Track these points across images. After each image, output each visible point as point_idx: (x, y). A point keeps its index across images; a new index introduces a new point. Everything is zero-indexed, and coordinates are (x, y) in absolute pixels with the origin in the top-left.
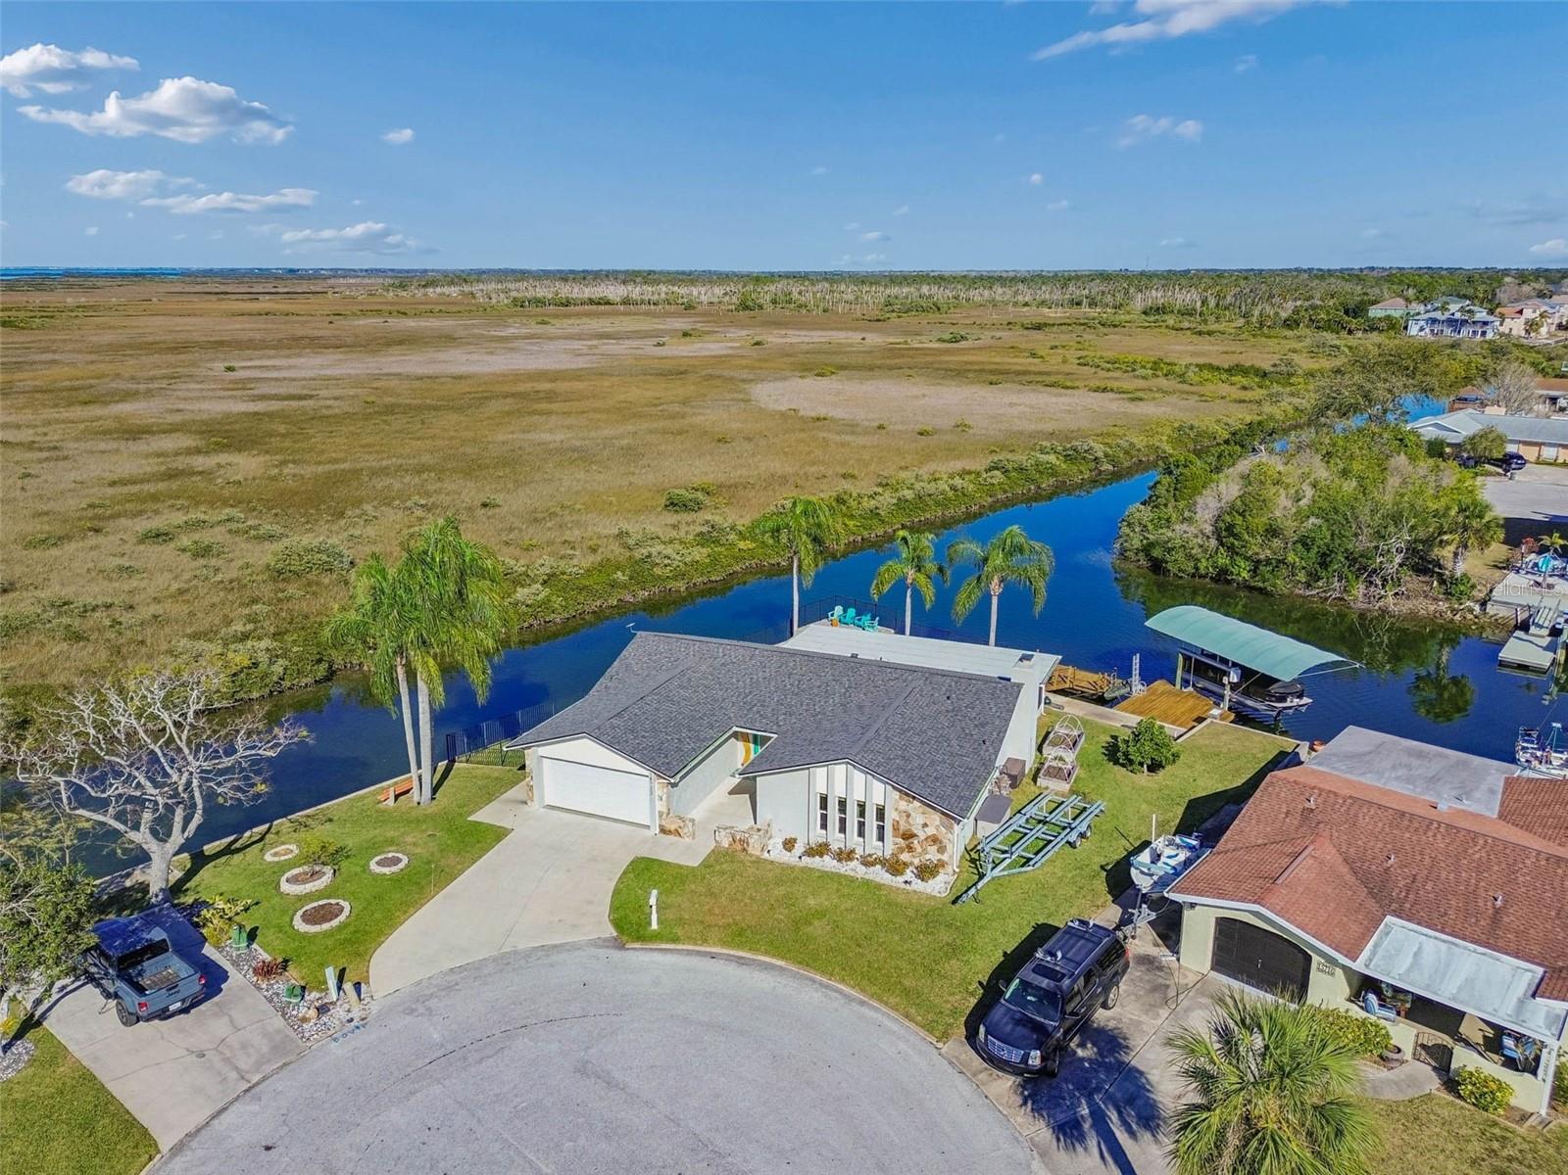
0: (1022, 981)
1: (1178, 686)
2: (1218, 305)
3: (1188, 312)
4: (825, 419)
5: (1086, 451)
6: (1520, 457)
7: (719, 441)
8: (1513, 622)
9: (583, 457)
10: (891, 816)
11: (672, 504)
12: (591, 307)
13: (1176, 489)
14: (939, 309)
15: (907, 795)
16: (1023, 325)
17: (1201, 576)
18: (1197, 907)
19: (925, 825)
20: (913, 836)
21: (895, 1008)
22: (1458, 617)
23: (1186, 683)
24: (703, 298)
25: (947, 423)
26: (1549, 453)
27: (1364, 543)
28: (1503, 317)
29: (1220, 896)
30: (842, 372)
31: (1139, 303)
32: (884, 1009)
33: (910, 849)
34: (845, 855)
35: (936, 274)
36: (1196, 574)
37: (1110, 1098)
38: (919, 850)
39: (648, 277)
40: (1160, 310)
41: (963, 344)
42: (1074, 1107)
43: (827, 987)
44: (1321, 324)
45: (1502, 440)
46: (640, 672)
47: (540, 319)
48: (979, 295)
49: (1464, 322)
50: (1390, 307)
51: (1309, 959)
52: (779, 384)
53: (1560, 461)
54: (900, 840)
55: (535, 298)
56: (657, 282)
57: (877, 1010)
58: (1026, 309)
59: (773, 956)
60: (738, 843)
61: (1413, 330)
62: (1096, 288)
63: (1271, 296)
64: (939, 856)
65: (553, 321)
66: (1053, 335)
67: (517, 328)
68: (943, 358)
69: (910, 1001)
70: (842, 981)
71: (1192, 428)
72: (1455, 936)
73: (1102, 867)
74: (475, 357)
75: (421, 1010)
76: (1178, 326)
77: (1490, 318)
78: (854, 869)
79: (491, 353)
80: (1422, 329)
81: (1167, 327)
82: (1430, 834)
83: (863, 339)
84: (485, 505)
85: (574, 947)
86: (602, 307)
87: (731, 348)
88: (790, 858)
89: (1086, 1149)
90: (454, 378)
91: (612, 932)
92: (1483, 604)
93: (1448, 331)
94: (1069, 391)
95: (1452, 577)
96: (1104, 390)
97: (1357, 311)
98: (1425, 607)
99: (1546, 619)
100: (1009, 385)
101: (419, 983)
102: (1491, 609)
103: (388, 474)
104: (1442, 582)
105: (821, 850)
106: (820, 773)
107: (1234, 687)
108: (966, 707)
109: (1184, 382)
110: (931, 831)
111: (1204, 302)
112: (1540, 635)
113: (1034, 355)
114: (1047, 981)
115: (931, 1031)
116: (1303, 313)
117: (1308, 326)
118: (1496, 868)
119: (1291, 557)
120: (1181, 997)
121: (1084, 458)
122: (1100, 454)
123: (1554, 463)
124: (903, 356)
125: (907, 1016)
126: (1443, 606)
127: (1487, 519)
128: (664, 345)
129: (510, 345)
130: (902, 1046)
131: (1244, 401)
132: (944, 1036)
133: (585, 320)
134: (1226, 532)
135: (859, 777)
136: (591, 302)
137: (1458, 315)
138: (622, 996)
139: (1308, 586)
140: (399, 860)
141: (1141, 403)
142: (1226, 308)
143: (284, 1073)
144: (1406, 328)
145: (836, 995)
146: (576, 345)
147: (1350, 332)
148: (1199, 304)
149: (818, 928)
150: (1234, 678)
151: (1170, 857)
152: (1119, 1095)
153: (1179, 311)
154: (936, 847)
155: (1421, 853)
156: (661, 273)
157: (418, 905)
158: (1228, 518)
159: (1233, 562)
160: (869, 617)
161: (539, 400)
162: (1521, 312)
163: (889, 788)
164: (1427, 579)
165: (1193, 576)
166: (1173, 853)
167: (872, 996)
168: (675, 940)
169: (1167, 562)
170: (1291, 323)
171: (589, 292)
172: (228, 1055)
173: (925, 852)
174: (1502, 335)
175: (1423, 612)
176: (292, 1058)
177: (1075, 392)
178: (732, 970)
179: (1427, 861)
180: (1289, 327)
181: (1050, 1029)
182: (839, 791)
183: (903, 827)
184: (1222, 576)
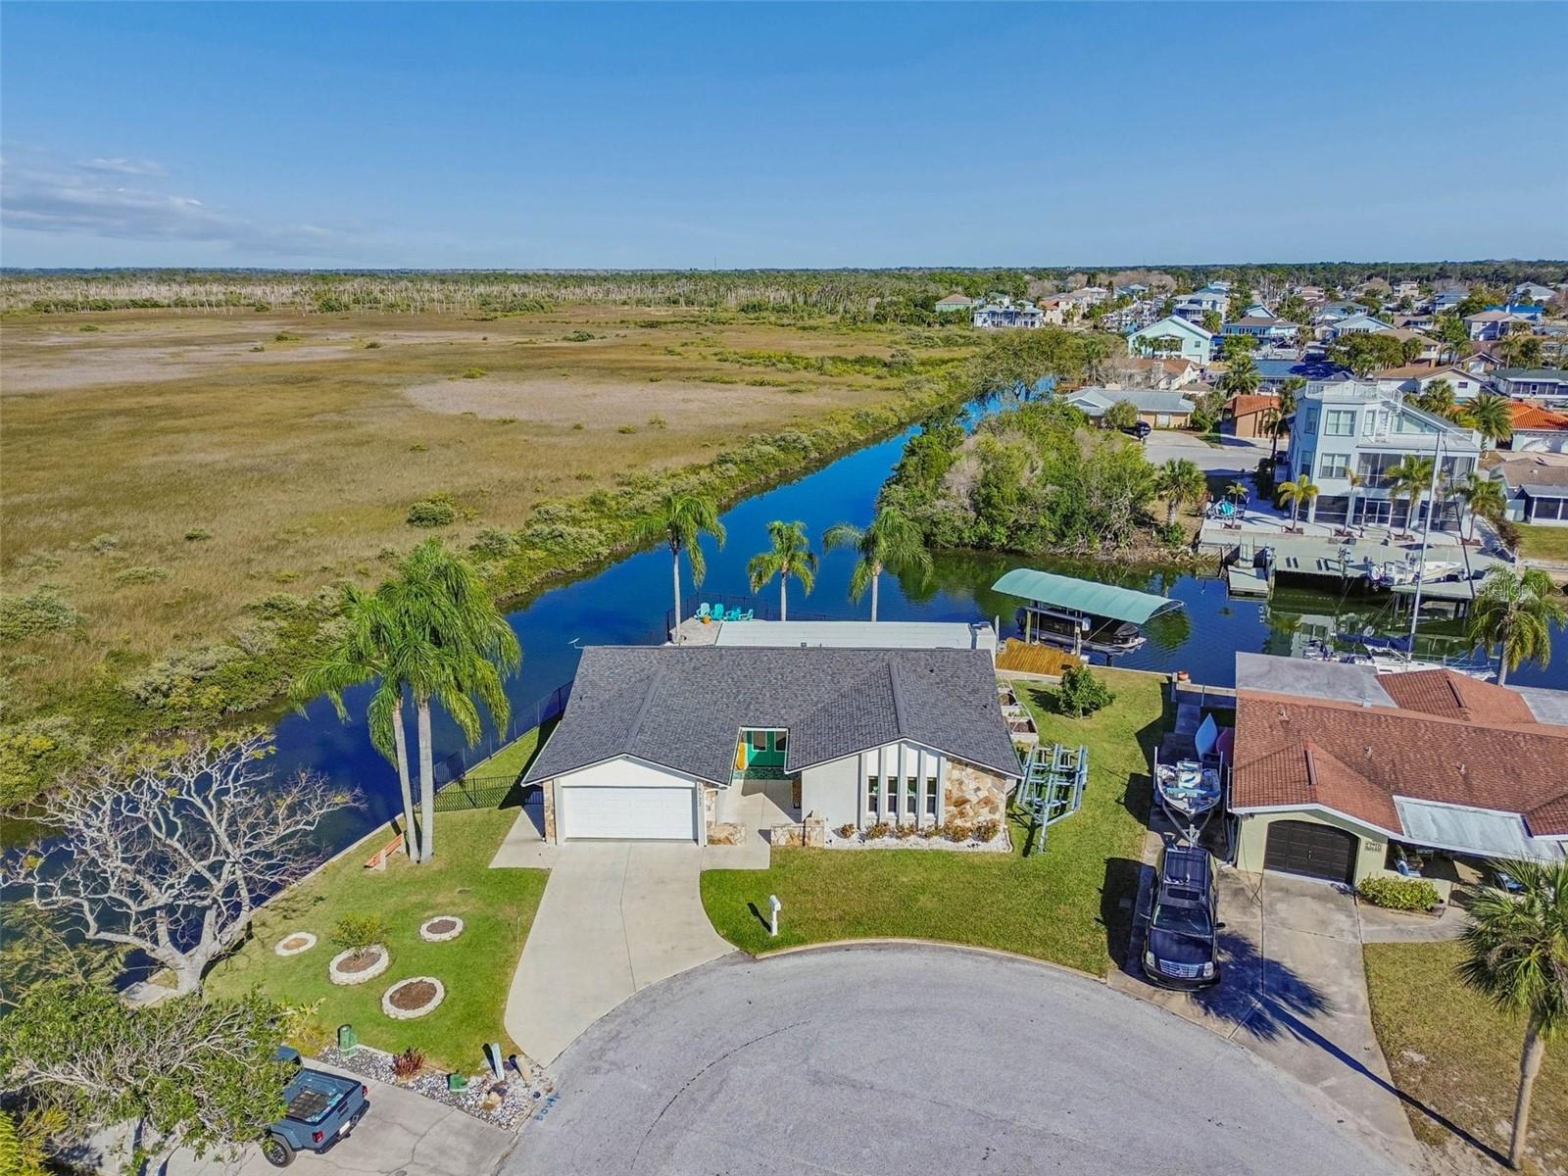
0: (1163, 906)
1: (1028, 641)
2: (805, 302)
3: (782, 310)
4: (511, 421)
5: (794, 441)
6: (1146, 425)
7: (413, 449)
8: (1219, 559)
9: (266, 476)
10: (943, 786)
11: (418, 518)
12: (132, 310)
13: (923, 469)
14: (543, 308)
15: (960, 762)
16: (636, 323)
17: (966, 545)
18: (1256, 816)
19: (978, 789)
20: (966, 801)
21: (1044, 957)
22: (1177, 560)
23: (1033, 638)
24: (272, 299)
25: (642, 421)
26: (1163, 420)
27: (1096, 503)
28: (1044, 308)
29: (1278, 802)
30: (490, 373)
31: (732, 301)
32: (1037, 961)
33: (962, 814)
34: (901, 833)
35: (513, 272)
36: (961, 544)
37: (1269, 990)
38: (971, 813)
39: (189, 276)
40: (756, 308)
41: (590, 343)
42: (1247, 1004)
43: (970, 953)
44: (905, 318)
45: (1132, 410)
46: (610, 687)
47: (84, 325)
48: (572, 294)
49: (1018, 314)
50: (952, 303)
51: (1357, 840)
52: (430, 388)
53: (1172, 426)
54: (952, 808)
55: (62, 301)
56: (202, 281)
57: (1027, 963)
58: (626, 307)
59: (903, 936)
60: (796, 839)
61: (978, 322)
62: (684, 287)
63: (849, 294)
64: (992, 816)
65: (101, 327)
66: (674, 334)
67: (59, 336)
68: (586, 357)
69: (1053, 950)
70: (981, 944)
71: (867, 415)
72: (1448, 802)
73: (1118, 801)
74: (32, 372)
75: (606, 1066)
76: (779, 322)
77: (1036, 310)
78: (912, 842)
79: (50, 366)
80: (985, 321)
81: (770, 323)
82: (1384, 726)
83: (485, 339)
84: (190, 538)
85: (705, 970)
86: (151, 311)
87: (345, 351)
88: (853, 843)
89: (1281, 1035)
90: (25, 396)
91: (731, 948)
92: (1195, 546)
93: (1005, 322)
94: (730, 386)
95: (1168, 525)
96: (762, 384)
97: (927, 304)
98: (1151, 554)
99: (1248, 553)
100: (669, 382)
101: (578, 1041)
102: (1201, 550)
103: (30, 513)
104: (1160, 531)
105: (878, 830)
106: (871, 757)
107: (1085, 635)
108: (952, 677)
109: (825, 374)
110: (982, 794)
111: (794, 300)
112: (1246, 565)
113: (671, 352)
114: (1187, 902)
115: (1088, 970)
116: (888, 309)
117: (893, 320)
118: (1445, 744)
119: (1043, 521)
120: (1259, 895)
121: (795, 448)
122: (808, 443)
123: (1167, 429)
124: (540, 356)
125: (1059, 962)
126: (1164, 552)
127: (1194, 474)
128: (262, 350)
129: (69, 356)
130: (1075, 989)
131: (888, 389)
132: (1102, 973)
133: (138, 325)
134: (983, 503)
135: (911, 755)
136: (135, 304)
137: (1012, 308)
138: (796, 1004)
139: (1054, 545)
140: (453, 925)
141: (799, 394)
142: (815, 305)
143: (510, 1166)
144: (973, 320)
145: (983, 958)
146: (153, 353)
147: (929, 325)
148: (789, 301)
149: (925, 901)
150: (1086, 627)
151: (1187, 781)
152: (1274, 986)
153: (773, 308)
154: (987, 809)
155: (1386, 742)
156: (205, 271)
157: (511, 961)
158: (983, 491)
159: (993, 529)
160: (739, 610)
161: (159, 417)
162: (1057, 304)
163: (943, 759)
164: (1147, 530)
165: (957, 546)
166: (1191, 777)
167: (1016, 952)
168: (801, 941)
169: (935, 535)
170: (880, 318)
171: (123, 293)
172: (432, 1165)
173: (977, 814)
174: (1047, 324)
175: (1150, 558)
176: (507, 1148)
177: (735, 386)
178: (873, 957)
179: (1394, 748)
180: (878, 321)
181: (1209, 942)
182: (891, 770)
183: (956, 794)
184: (983, 544)
